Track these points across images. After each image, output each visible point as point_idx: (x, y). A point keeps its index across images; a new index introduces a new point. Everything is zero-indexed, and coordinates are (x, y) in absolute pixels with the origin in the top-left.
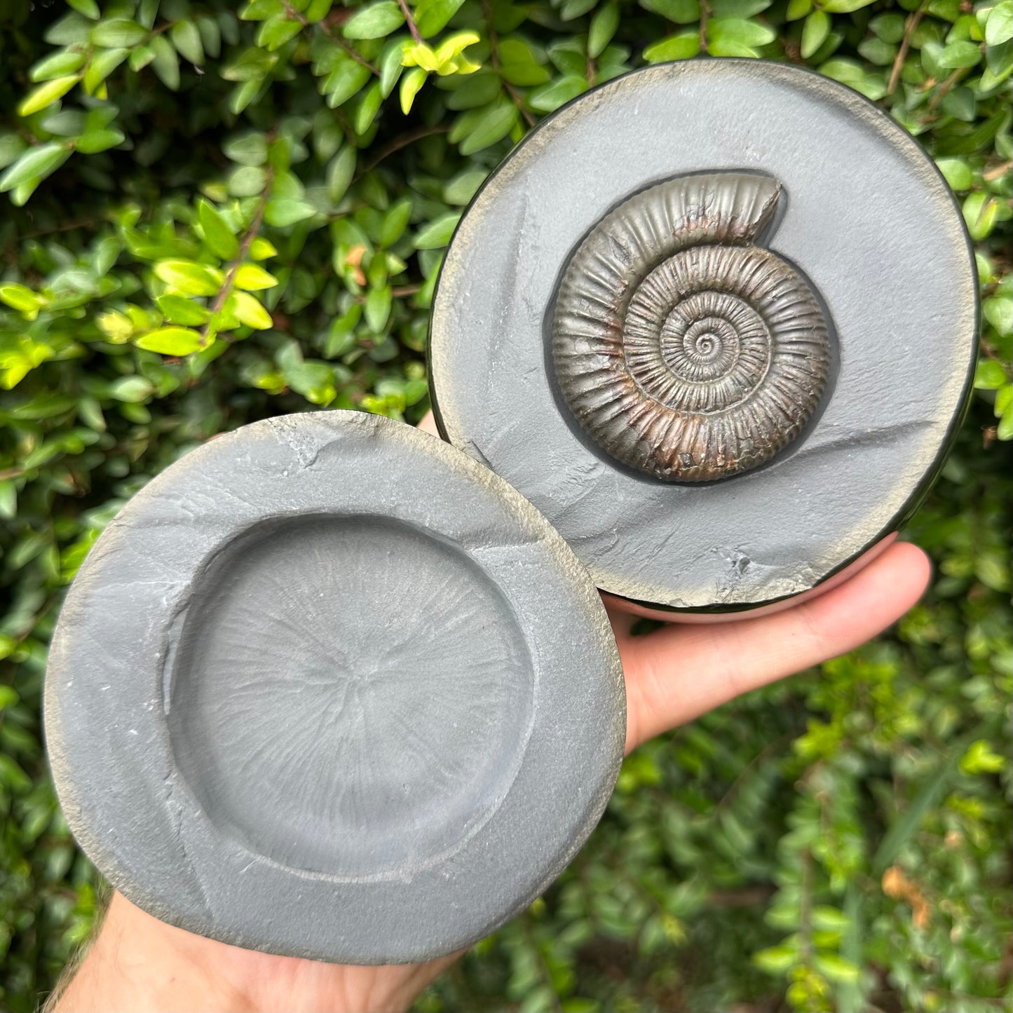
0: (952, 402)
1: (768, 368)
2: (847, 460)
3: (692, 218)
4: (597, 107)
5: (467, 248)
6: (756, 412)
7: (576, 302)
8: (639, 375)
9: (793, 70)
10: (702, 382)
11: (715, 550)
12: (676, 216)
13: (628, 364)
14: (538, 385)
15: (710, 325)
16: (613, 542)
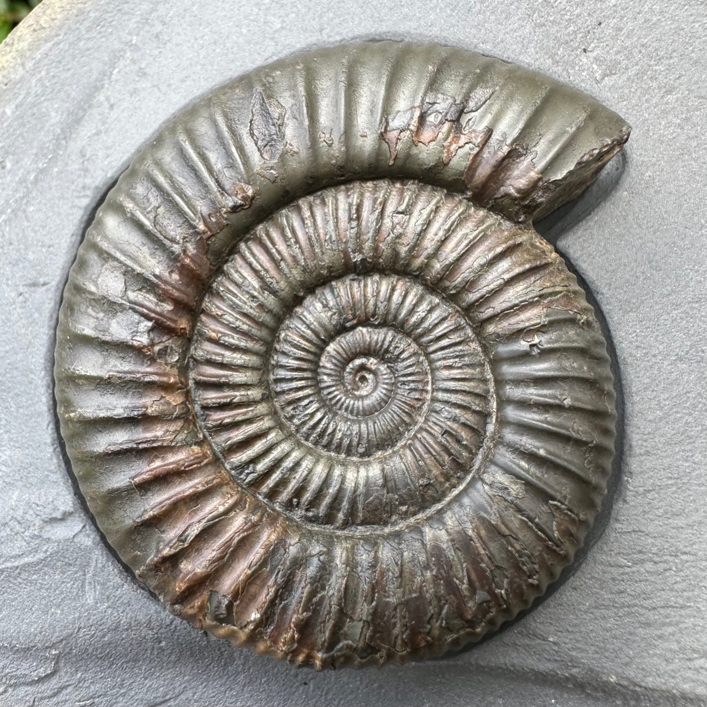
1: (464, 484)
8: (205, 385)
10: (323, 452)
12: (402, 103)
13: (192, 351)
14: (36, 315)
15: (387, 343)
16: (42, 672)
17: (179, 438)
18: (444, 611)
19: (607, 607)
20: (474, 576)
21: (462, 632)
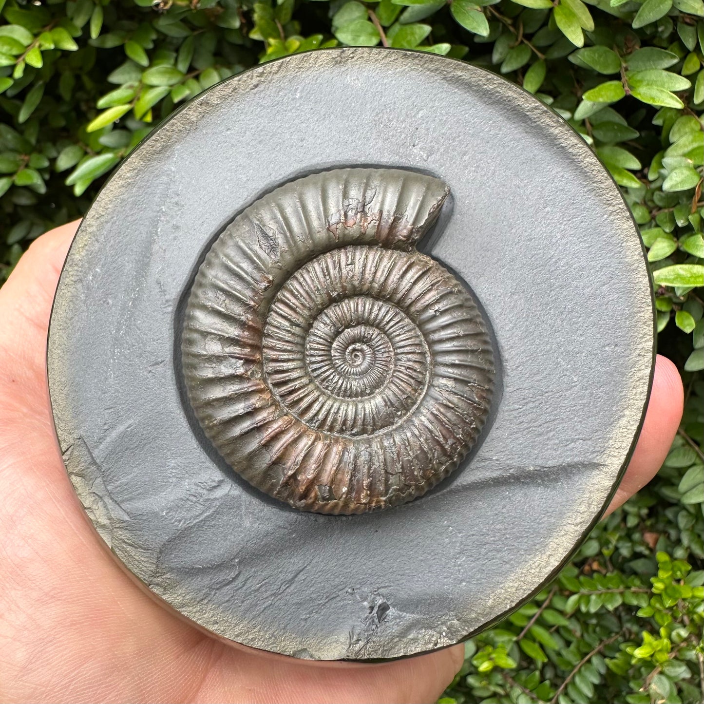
0: (624, 445)
1: (425, 391)
2: (504, 498)
3: (350, 213)
4: (256, 86)
5: (102, 219)
6: (409, 443)
7: (211, 294)
8: (278, 385)
9: (470, 67)
10: (349, 399)
11: (350, 590)
12: (333, 209)
13: (265, 370)
14: (163, 380)
15: (363, 333)
16: (233, 575)
17: (276, 415)
18: (436, 455)
19: (516, 433)
20: (444, 432)
21: (448, 464)
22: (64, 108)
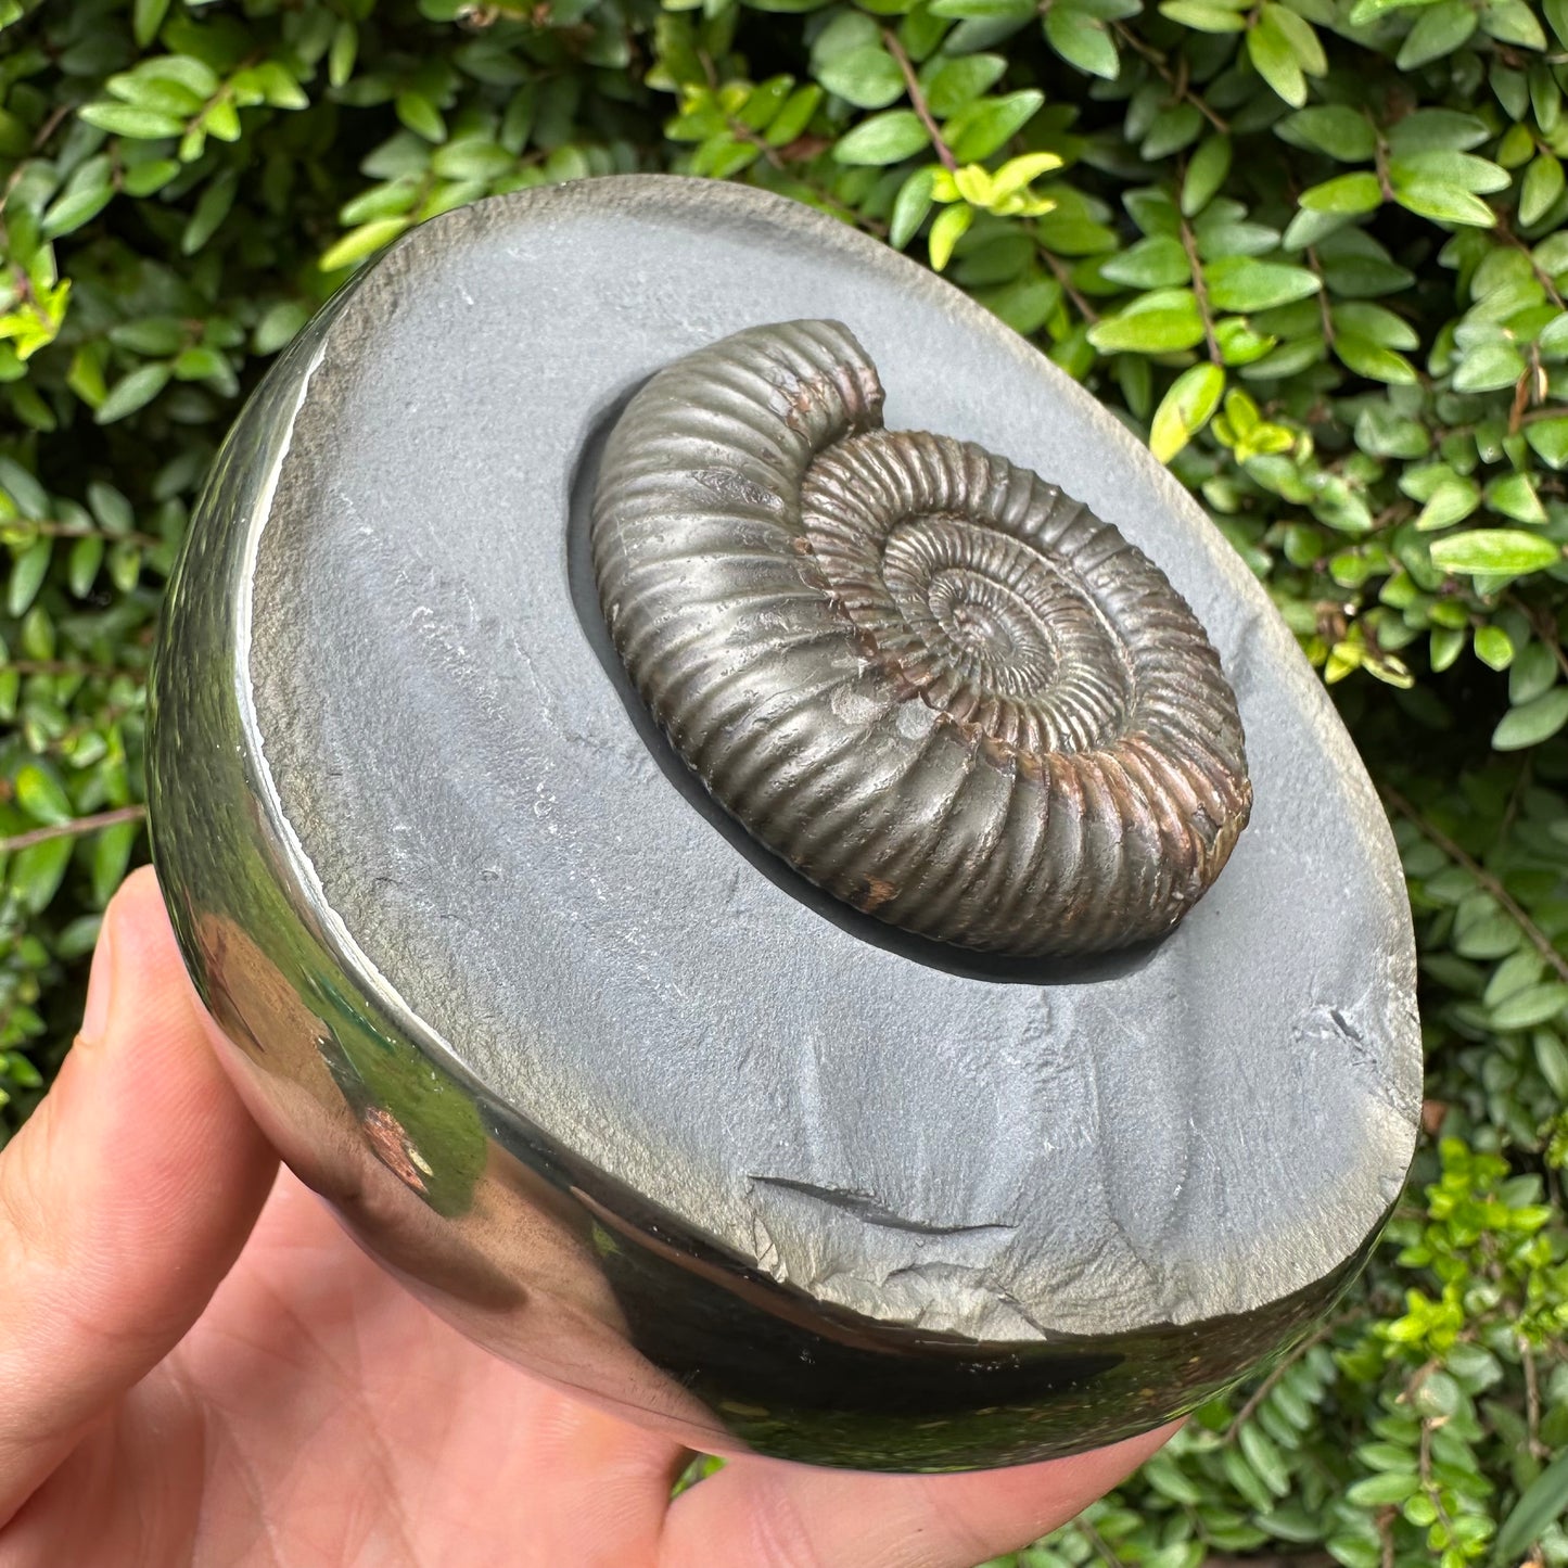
22: (271, 230)
